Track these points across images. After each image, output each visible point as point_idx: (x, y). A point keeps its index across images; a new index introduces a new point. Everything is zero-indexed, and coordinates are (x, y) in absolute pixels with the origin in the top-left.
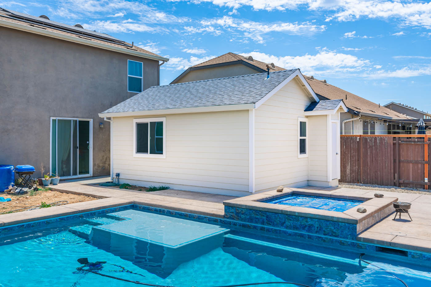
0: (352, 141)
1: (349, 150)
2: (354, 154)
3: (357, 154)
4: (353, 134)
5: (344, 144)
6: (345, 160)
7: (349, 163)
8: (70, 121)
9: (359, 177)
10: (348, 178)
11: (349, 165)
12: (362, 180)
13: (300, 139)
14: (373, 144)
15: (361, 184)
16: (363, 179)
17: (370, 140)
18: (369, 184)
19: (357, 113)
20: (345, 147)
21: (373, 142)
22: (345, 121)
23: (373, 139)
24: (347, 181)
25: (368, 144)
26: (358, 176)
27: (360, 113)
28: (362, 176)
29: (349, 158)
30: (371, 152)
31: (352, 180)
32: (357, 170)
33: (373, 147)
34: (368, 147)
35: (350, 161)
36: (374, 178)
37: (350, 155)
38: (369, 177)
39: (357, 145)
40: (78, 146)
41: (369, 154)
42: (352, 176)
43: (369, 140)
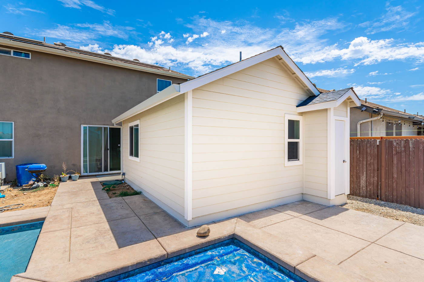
0: (368, 145)
1: (365, 156)
2: (372, 161)
3: (376, 161)
4: (372, 136)
5: (358, 148)
6: (359, 168)
7: (365, 173)
8: (101, 128)
9: (379, 192)
10: (363, 190)
11: (365, 175)
12: (383, 196)
13: (289, 143)
14: (403, 149)
15: (383, 202)
16: (386, 195)
17: (397, 143)
18: (395, 202)
19: (377, 111)
20: (358, 152)
21: (402, 145)
22: (361, 122)
23: (402, 142)
24: (362, 194)
25: (394, 149)
26: (378, 190)
27: (382, 111)
28: (383, 191)
29: (365, 166)
30: (400, 160)
31: (368, 195)
32: (376, 182)
33: (402, 154)
34: (394, 152)
35: (365, 170)
36: (403, 196)
37: (365, 163)
38: (395, 193)
39: (376, 150)
40: (109, 148)
41: (395, 162)
42: (369, 189)
43: (395, 144)
